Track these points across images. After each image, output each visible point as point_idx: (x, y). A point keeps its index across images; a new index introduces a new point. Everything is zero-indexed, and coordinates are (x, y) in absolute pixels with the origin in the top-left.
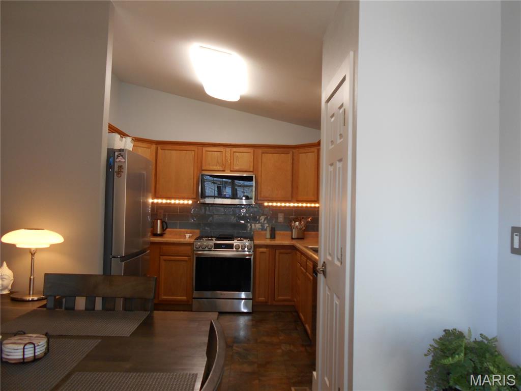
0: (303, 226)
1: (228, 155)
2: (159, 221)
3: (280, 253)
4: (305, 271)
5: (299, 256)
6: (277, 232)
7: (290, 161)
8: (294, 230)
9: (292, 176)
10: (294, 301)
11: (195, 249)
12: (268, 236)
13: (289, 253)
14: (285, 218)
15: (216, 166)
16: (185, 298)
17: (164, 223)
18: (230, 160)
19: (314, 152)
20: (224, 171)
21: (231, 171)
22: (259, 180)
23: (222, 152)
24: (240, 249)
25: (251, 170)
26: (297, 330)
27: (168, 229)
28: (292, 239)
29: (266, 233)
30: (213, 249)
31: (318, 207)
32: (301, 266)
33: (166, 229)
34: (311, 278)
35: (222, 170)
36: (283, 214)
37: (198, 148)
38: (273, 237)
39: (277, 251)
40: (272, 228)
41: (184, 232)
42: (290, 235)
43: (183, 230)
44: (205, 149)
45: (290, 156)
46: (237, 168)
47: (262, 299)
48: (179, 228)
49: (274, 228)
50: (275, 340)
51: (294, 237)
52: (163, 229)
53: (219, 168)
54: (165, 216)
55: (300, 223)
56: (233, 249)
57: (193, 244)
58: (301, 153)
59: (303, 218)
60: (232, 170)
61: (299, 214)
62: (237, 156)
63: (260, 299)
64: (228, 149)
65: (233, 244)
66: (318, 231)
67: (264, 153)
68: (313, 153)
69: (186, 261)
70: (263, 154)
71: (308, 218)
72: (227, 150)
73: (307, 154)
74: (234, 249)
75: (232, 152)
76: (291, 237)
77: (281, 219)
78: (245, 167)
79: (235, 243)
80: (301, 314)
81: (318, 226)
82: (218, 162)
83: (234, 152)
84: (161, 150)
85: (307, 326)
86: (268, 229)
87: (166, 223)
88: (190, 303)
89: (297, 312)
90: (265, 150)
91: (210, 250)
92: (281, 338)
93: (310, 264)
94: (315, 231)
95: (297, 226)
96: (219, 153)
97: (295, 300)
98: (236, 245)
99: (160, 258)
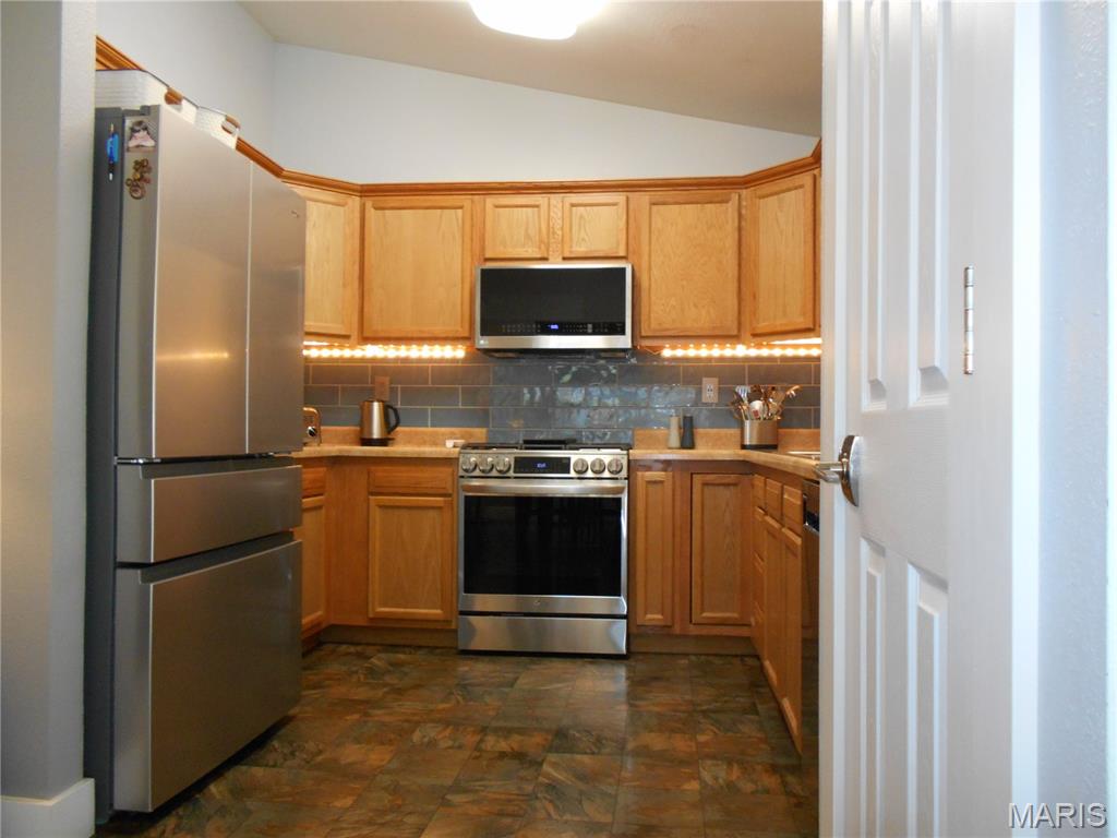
0: (773, 410)
1: (556, 213)
2: (376, 406)
3: (705, 484)
4: (776, 525)
5: (762, 485)
6: (700, 432)
7: (731, 226)
8: (747, 424)
9: (740, 265)
10: (749, 625)
11: (461, 473)
12: (675, 440)
13: (735, 485)
14: (721, 391)
15: (524, 246)
16: (439, 611)
17: (391, 412)
18: (562, 229)
19: (801, 186)
20: (544, 259)
21: (564, 259)
22: (644, 283)
23: (537, 206)
24: (590, 474)
25: (622, 253)
26: (757, 713)
27: (398, 429)
28: (744, 447)
29: (669, 435)
30: (511, 473)
31: (818, 359)
32: (766, 513)
33: (396, 426)
34: (799, 541)
35: (539, 256)
36: (716, 380)
37: (473, 202)
38: (688, 441)
39: (698, 479)
40: (685, 418)
41: (443, 434)
42: (739, 438)
43: (443, 429)
44: (490, 201)
45: (731, 207)
46: (580, 249)
47: (654, 617)
48: (432, 426)
49: (691, 418)
50: (681, 744)
51: (747, 442)
52: (389, 426)
53: (531, 252)
54: (393, 391)
55: (766, 403)
56: (569, 472)
57: (457, 459)
58: (764, 197)
59: (773, 389)
60: (567, 255)
61: (764, 378)
62: (581, 217)
63: (649, 616)
64: (556, 199)
65: (569, 459)
66: (818, 426)
67: (654, 204)
68: (800, 191)
69: (440, 508)
70: (655, 208)
71: (789, 388)
72: (553, 202)
73: (782, 195)
74: (573, 474)
75: (567, 206)
76: (739, 443)
77: (712, 394)
78: (602, 247)
79: (574, 456)
80: (767, 663)
81: (818, 412)
82: (528, 236)
83: (573, 205)
84: (372, 210)
85: (786, 704)
86: (674, 423)
87: (395, 411)
88: (453, 627)
89: (758, 657)
90: (659, 195)
91: (503, 476)
92: (702, 738)
93: (793, 497)
94: (809, 427)
95: (756, 413)
96: (529, 210)
97: (753, 621)
98: (576, 464)
99: (368, 499)
